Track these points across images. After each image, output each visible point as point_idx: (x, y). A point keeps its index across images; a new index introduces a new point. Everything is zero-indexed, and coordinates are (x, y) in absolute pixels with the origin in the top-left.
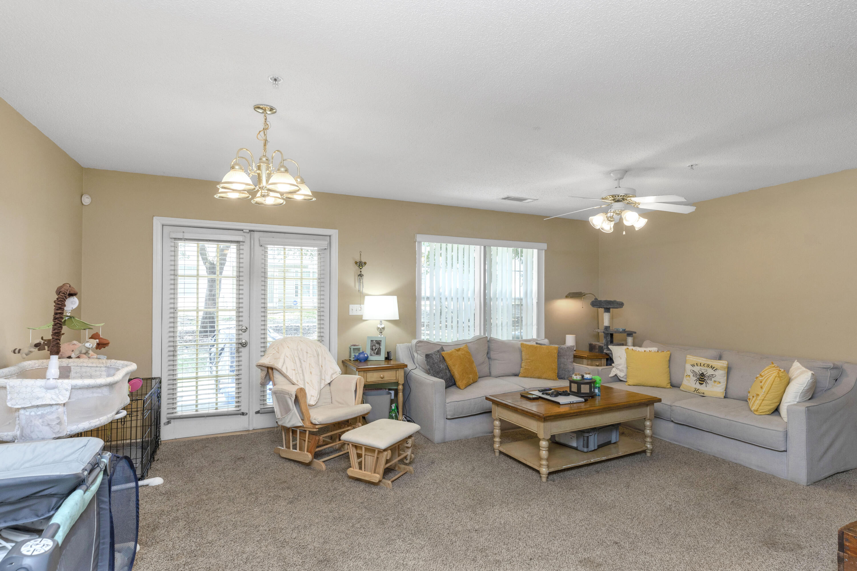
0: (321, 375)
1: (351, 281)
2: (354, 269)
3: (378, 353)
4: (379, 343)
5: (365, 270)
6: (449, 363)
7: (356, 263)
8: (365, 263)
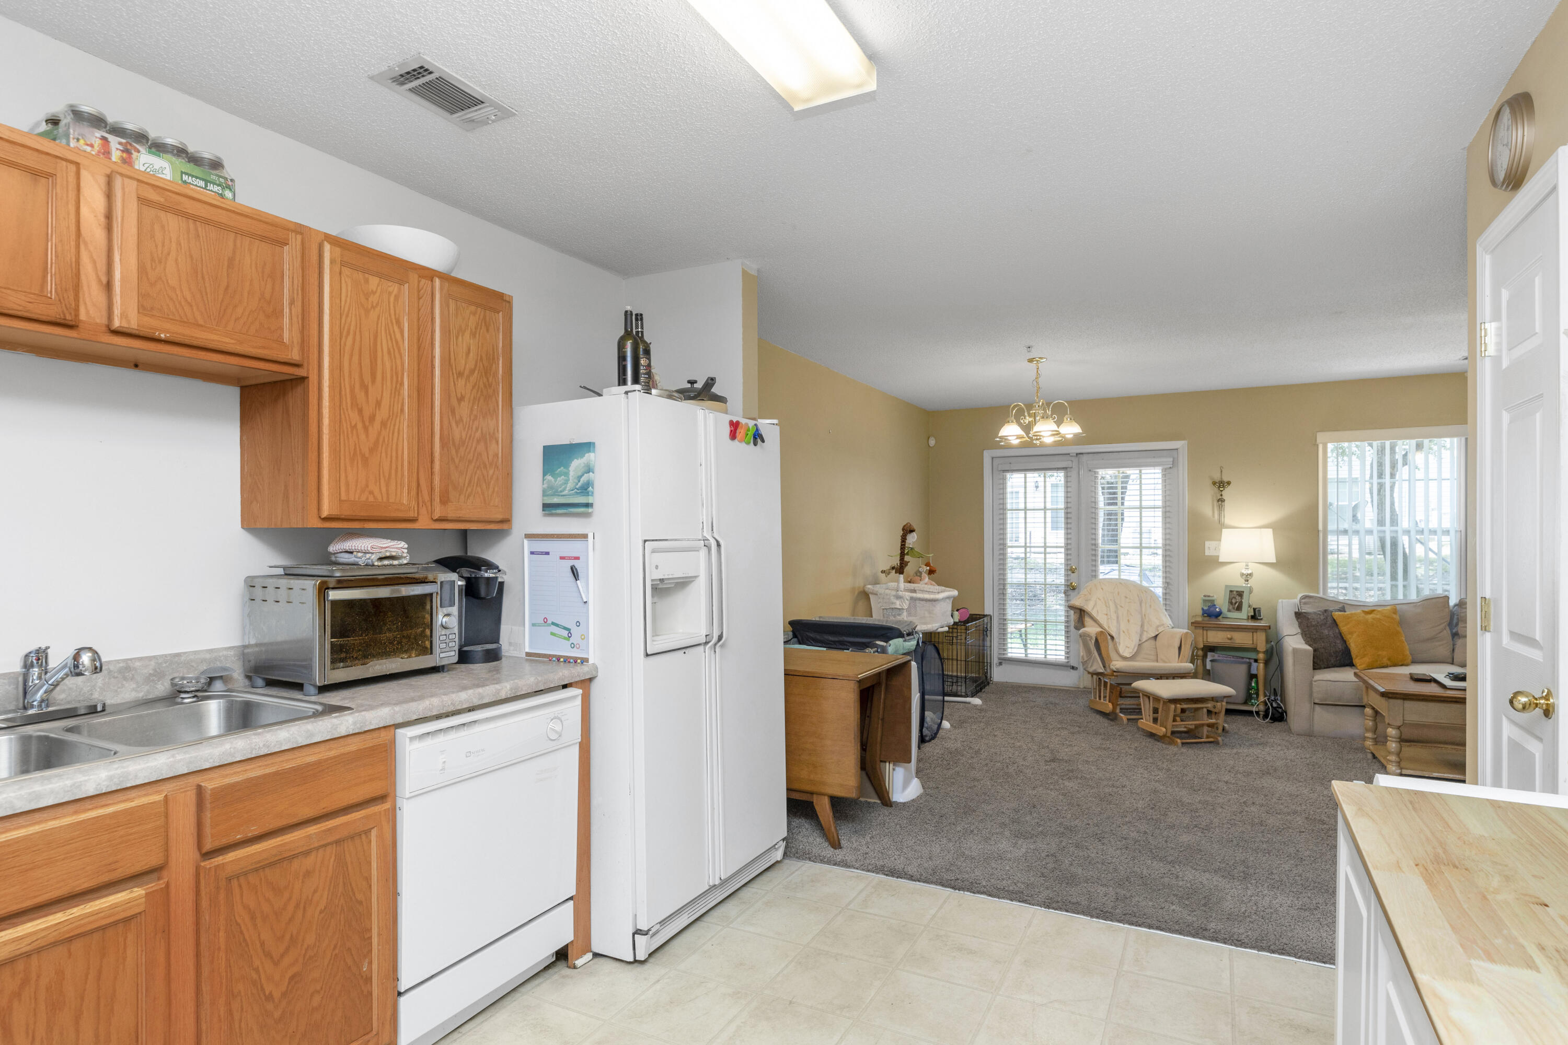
0: (1142, 626)
1: (1207, 509)
2: (1210, 492)
3: (1239, 608)
4: (1240, 594)
5: (1227, 493)
6: (1342, 628)
7: (1214, 483)
8: (1229, 483)
